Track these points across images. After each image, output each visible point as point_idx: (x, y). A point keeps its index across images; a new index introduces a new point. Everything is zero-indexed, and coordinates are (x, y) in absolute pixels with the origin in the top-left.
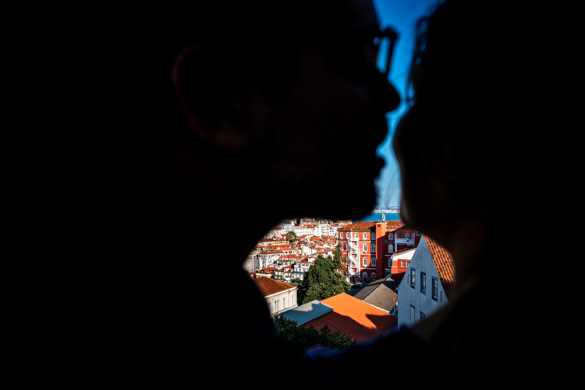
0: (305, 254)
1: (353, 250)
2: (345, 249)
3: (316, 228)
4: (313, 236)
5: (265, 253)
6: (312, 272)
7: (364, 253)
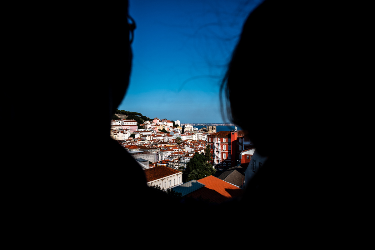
0: (187, 151)
1: (217, 149)
2: (212, 148)
3: (194, 135)
4: (192, 140)
5: (163, 151)
6: (191, 163)
7: (224, 150)
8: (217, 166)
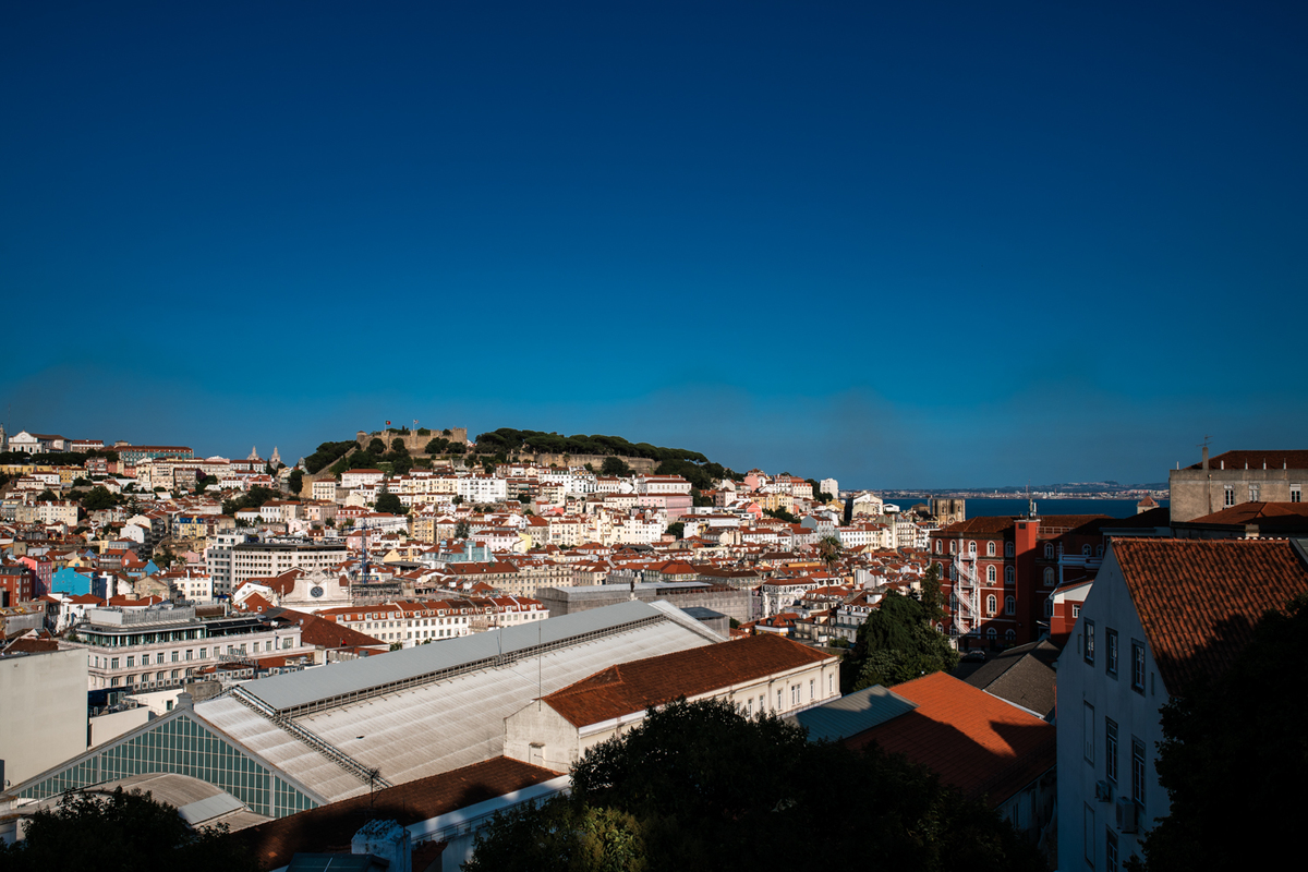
0: (862, 586)
1: (965, 578)
2: (947, 575)
3: (885, 530)
4: (878, 548)
5: (777, 583)
6: (873, 626)
7: (989, 585)
8: (964, 641)
